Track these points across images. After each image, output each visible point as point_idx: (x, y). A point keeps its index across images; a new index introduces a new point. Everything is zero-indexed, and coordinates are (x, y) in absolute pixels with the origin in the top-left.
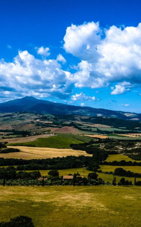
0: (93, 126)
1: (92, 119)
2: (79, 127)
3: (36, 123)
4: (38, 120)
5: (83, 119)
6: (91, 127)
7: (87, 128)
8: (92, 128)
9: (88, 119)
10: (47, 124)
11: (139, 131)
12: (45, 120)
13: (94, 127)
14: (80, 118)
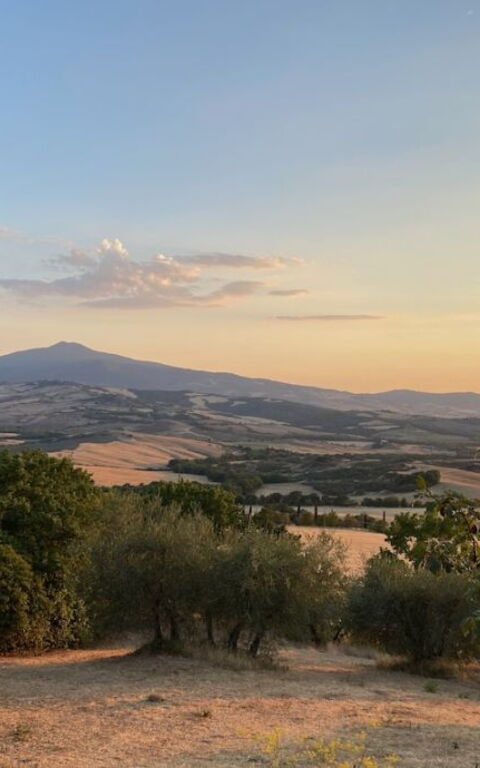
0: (238, 421)
1: (236, 403)
2: (199, 422)
3: (82, 411)
4: (90, 405)
5: (212, 404)
6: (232, 423)
7: (222, 425)
8: (234, 426)
9: (225, 404)
10: (113, 413)
11: (354, 436)
12: (108, 403)
13: (240, 424)
14: (204, 400)
